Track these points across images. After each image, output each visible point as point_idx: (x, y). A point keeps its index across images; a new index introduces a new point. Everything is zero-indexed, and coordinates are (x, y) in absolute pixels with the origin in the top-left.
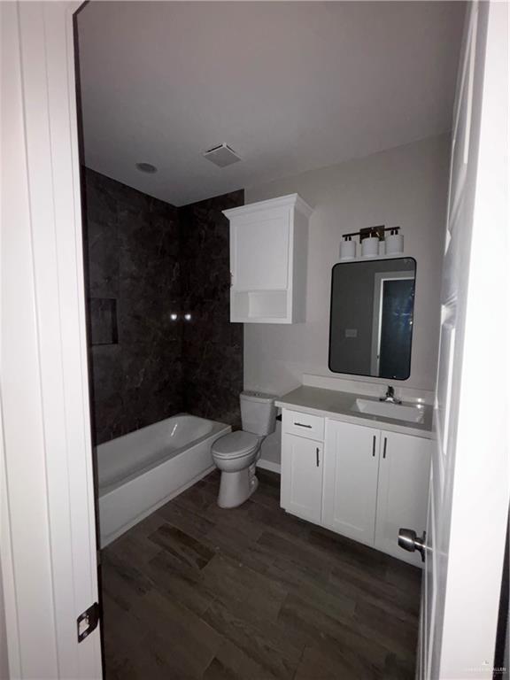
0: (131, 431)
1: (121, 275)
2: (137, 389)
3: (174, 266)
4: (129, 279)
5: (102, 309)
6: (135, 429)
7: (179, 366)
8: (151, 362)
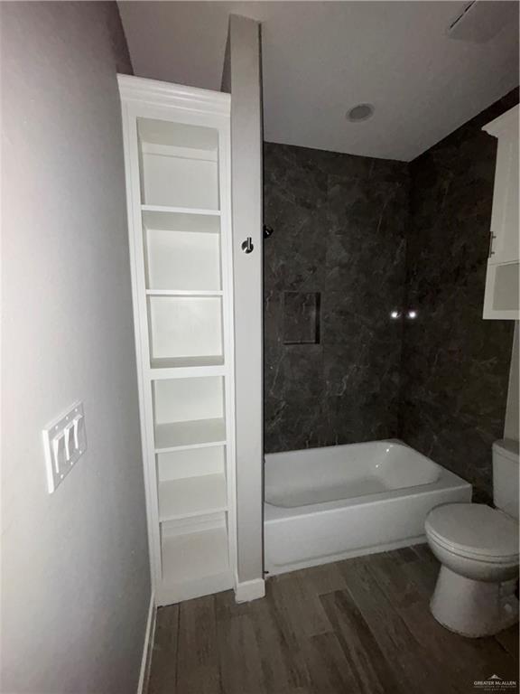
0: (328, 445)
1: (327, 264)
2: (339, 397)
3: (398, 244)
4: (337, 269)
5: (306, 305)
6: (334, 444)
7: (396, 379)
8: (358, 369)
